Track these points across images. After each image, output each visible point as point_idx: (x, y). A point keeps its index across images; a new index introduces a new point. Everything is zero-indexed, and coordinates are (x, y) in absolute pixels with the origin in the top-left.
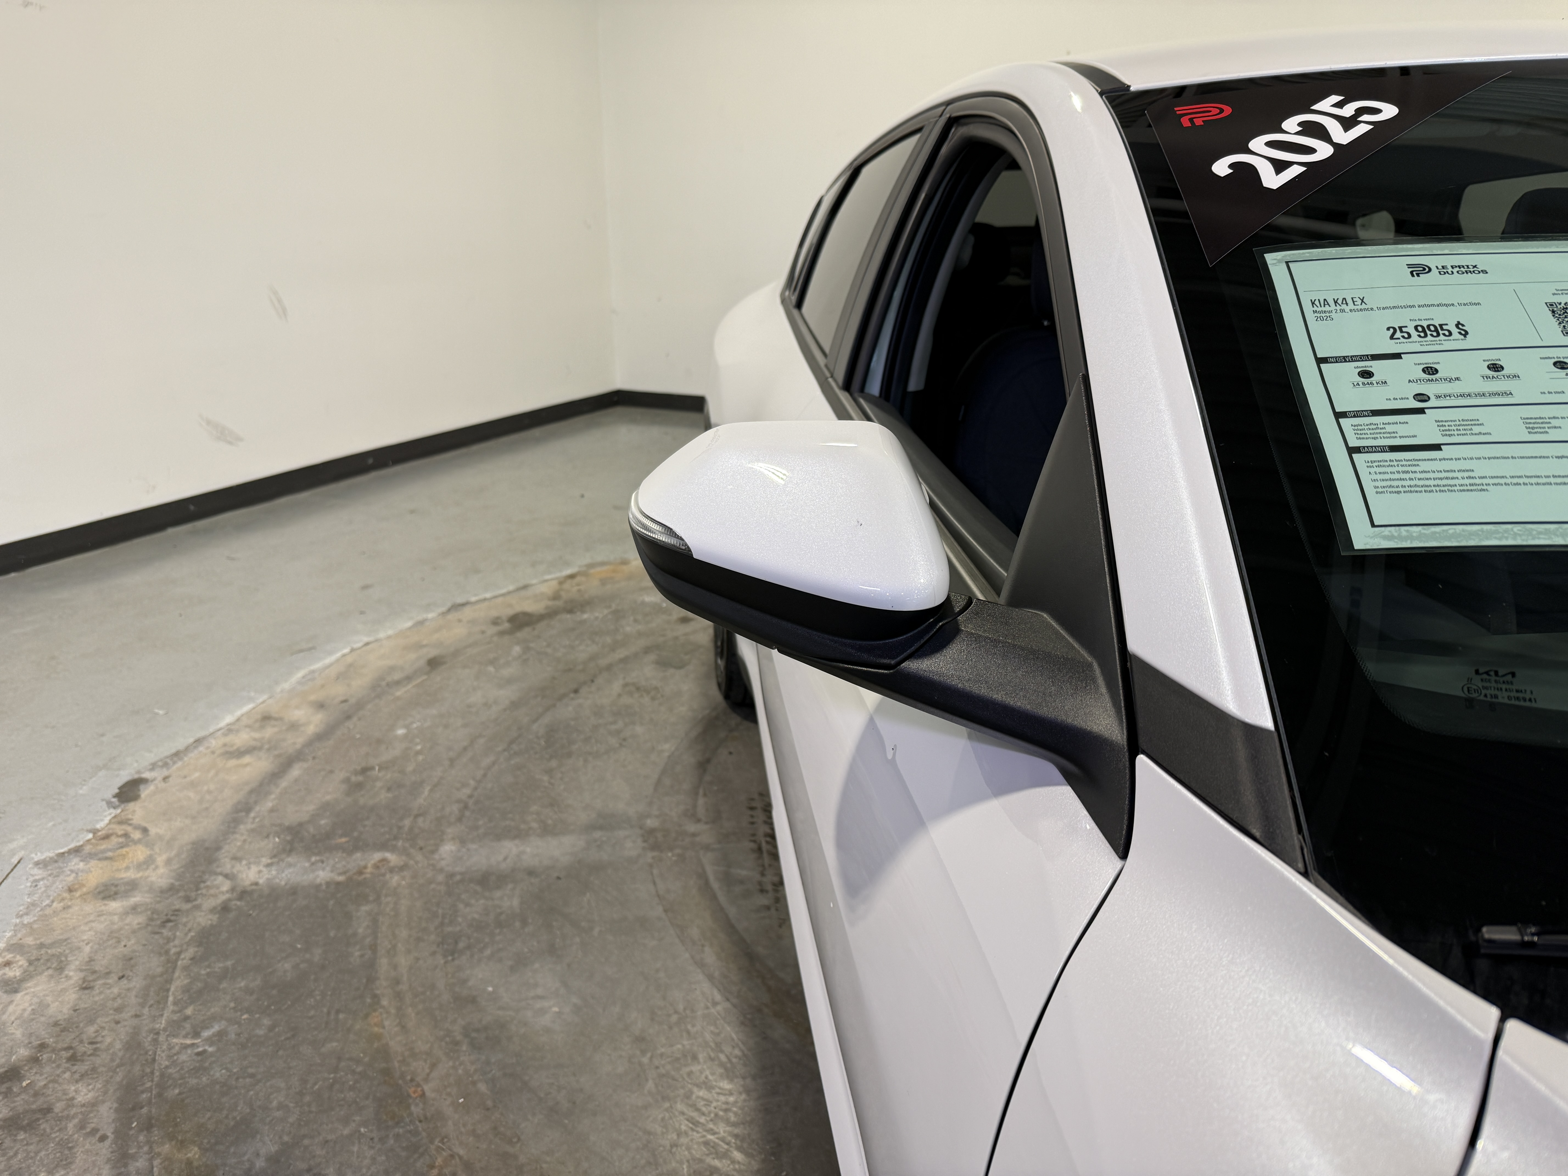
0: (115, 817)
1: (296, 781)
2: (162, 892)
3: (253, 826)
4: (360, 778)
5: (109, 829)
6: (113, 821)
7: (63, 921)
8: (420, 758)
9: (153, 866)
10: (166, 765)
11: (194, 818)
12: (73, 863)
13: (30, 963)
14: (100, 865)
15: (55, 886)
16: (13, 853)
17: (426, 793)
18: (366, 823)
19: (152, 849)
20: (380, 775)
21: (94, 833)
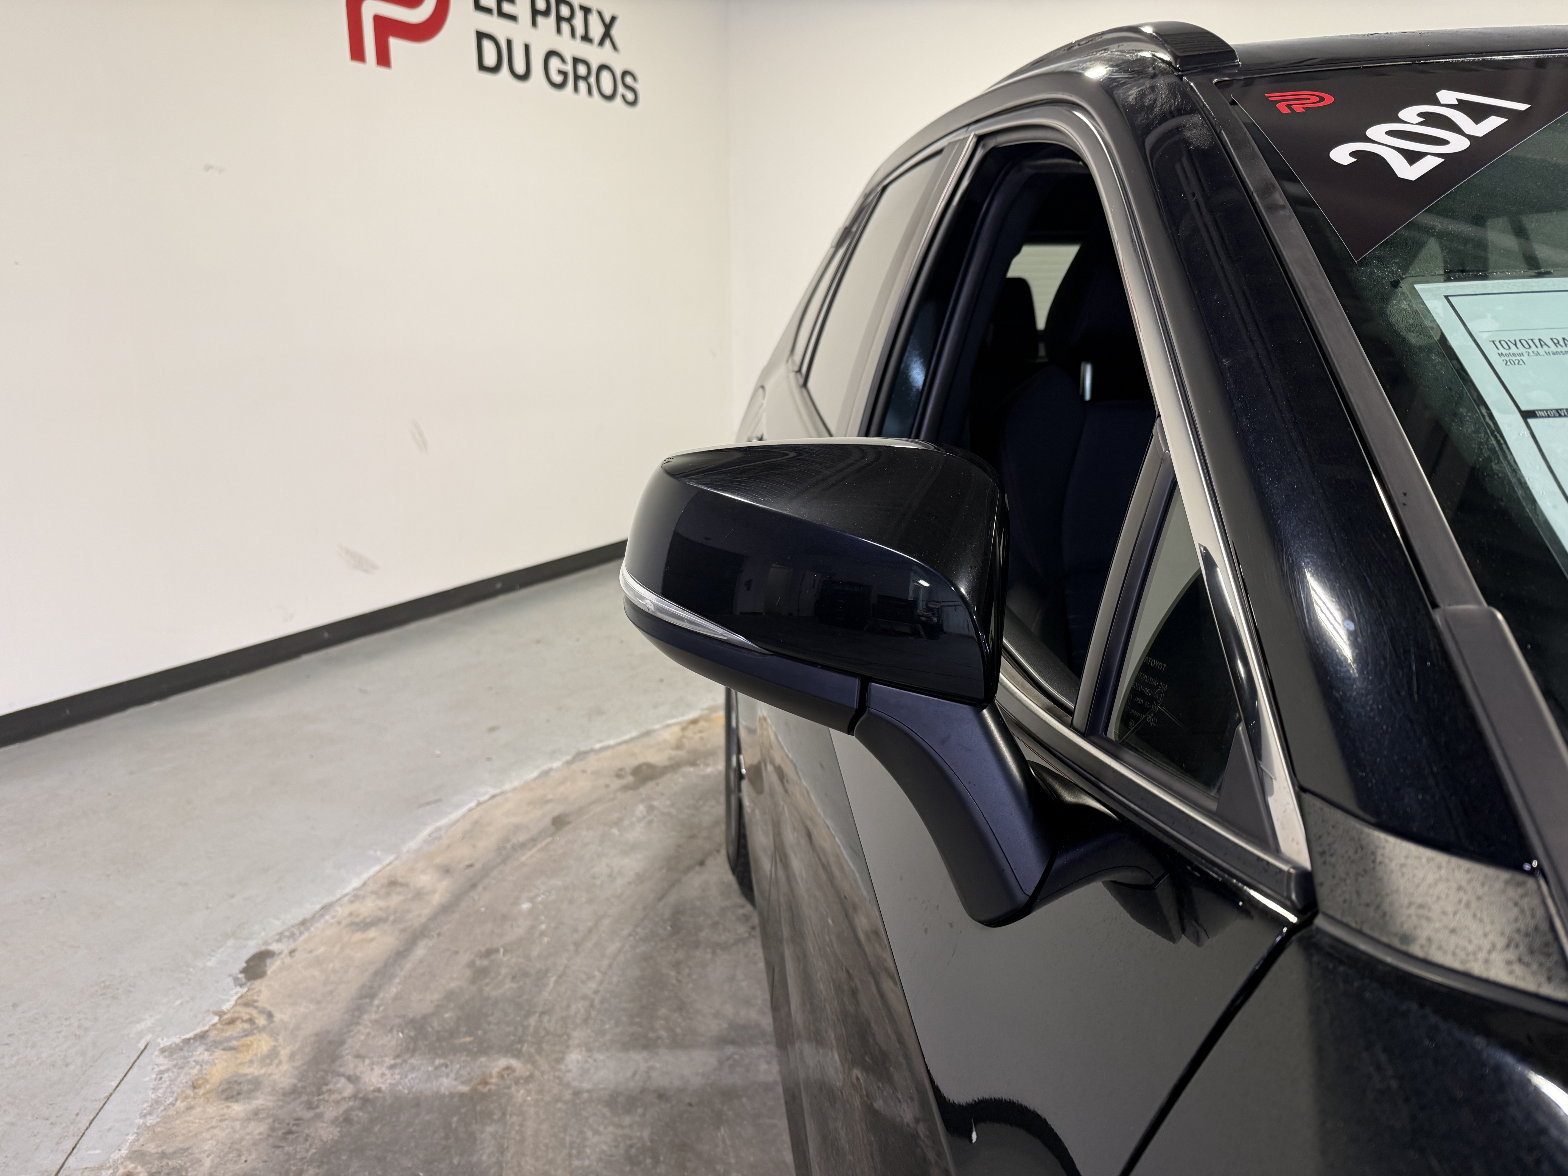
0: (241, 997)
1: (421, 961)
2: (284, 1095)
3: (377, 1017)
4: (485, 962)
5: (235, 1012)
6: (239, 1002)
7: (186, 1125)
8: (546, 940)
9: (276, 1062)
10: (292, 936)
11: (318, 1002)
12: (198, 1053)
14: (224, 1057)
15: (179, 1079)
16: (141, 1034)
17: (551, 985)
18: (491, 1019)
19: (277, 1040)
20: (505, 959)
21: (220, 1016)
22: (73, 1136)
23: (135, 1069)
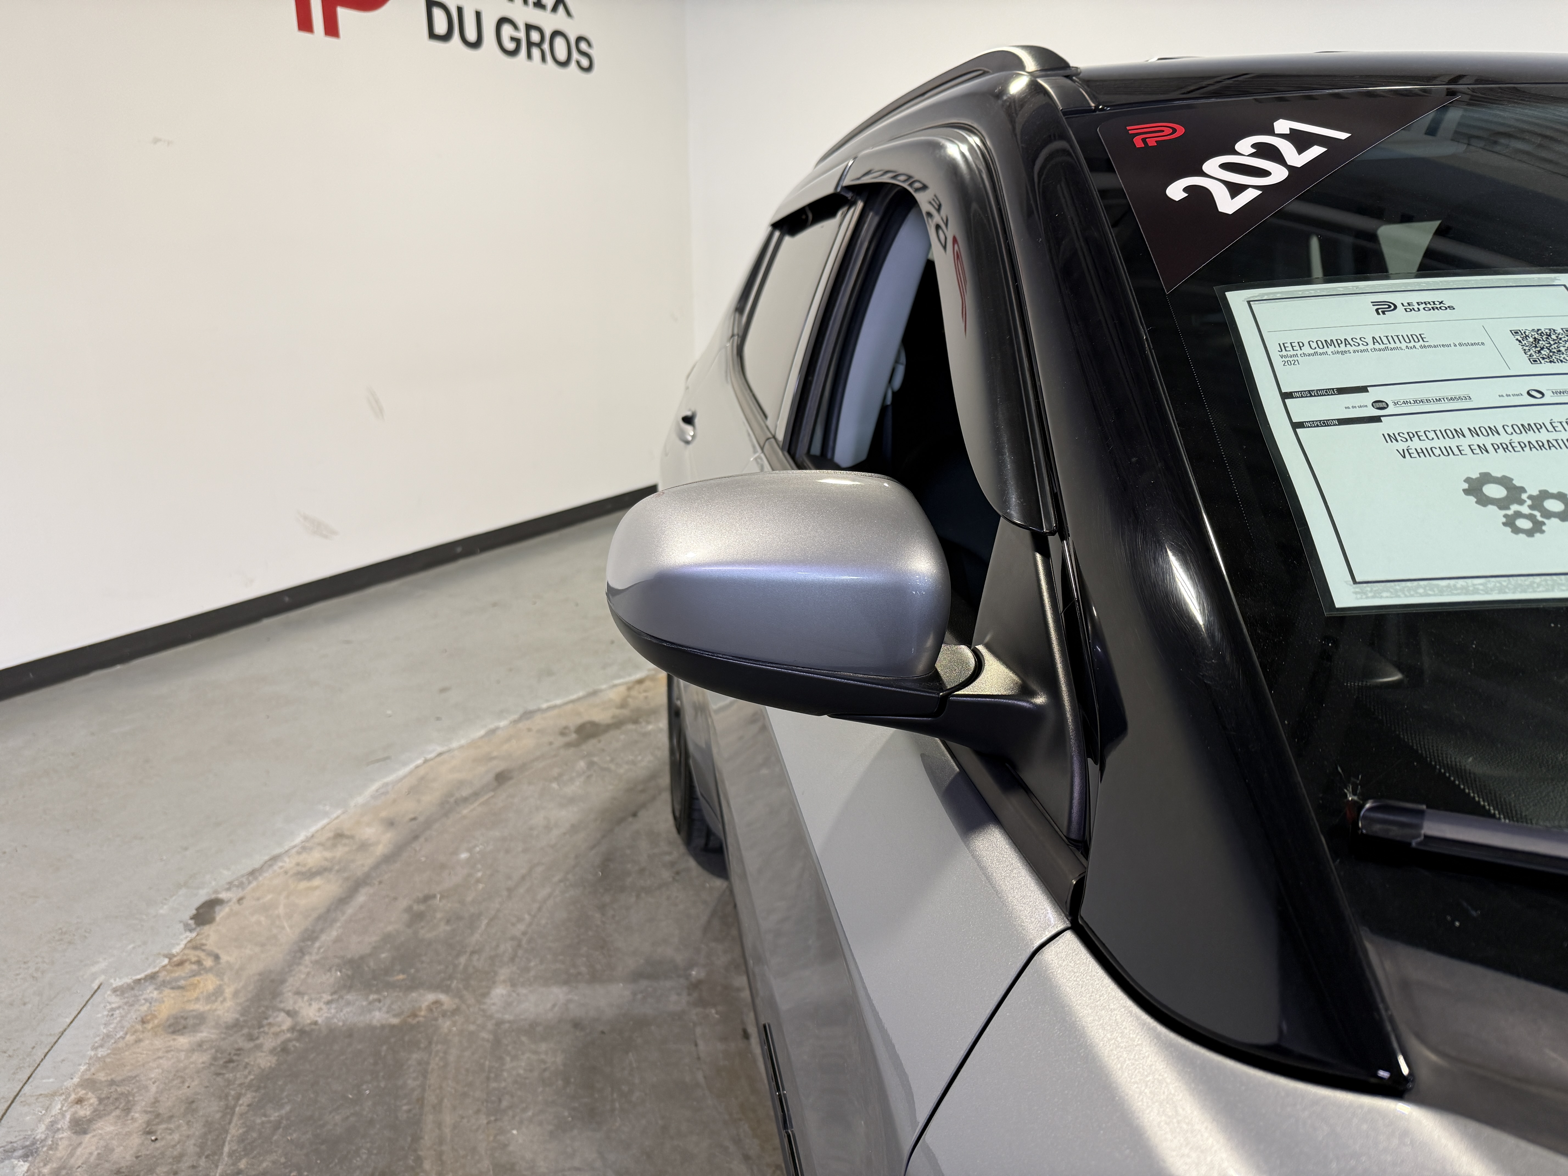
0: (190, 941)
1: (361, 907)
2: (228, 1028)
3: (318, 957)
4: (422, 907)
5: (185, 954)
6: (188, 946)
7: (135, 1056)
8: (481, 886)
9: (221, 999)
10: (241, 885)
11: (263, 945)
12: (148, 991)
13: (101, 1100)
14: (172, 995)
15: (129, 1016)
16: (94, 976)
17: (483, 927)
18: (424, 958)
19: (222, 980)
20: (441, 904)
21: (170, 959)
22: (29, 1066)
23: (89, 1006)
